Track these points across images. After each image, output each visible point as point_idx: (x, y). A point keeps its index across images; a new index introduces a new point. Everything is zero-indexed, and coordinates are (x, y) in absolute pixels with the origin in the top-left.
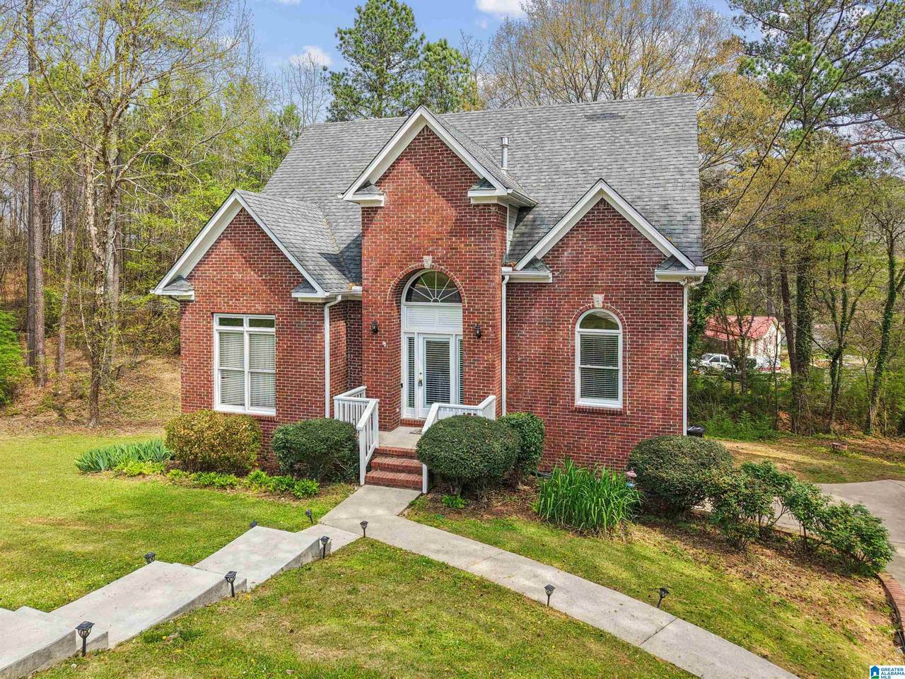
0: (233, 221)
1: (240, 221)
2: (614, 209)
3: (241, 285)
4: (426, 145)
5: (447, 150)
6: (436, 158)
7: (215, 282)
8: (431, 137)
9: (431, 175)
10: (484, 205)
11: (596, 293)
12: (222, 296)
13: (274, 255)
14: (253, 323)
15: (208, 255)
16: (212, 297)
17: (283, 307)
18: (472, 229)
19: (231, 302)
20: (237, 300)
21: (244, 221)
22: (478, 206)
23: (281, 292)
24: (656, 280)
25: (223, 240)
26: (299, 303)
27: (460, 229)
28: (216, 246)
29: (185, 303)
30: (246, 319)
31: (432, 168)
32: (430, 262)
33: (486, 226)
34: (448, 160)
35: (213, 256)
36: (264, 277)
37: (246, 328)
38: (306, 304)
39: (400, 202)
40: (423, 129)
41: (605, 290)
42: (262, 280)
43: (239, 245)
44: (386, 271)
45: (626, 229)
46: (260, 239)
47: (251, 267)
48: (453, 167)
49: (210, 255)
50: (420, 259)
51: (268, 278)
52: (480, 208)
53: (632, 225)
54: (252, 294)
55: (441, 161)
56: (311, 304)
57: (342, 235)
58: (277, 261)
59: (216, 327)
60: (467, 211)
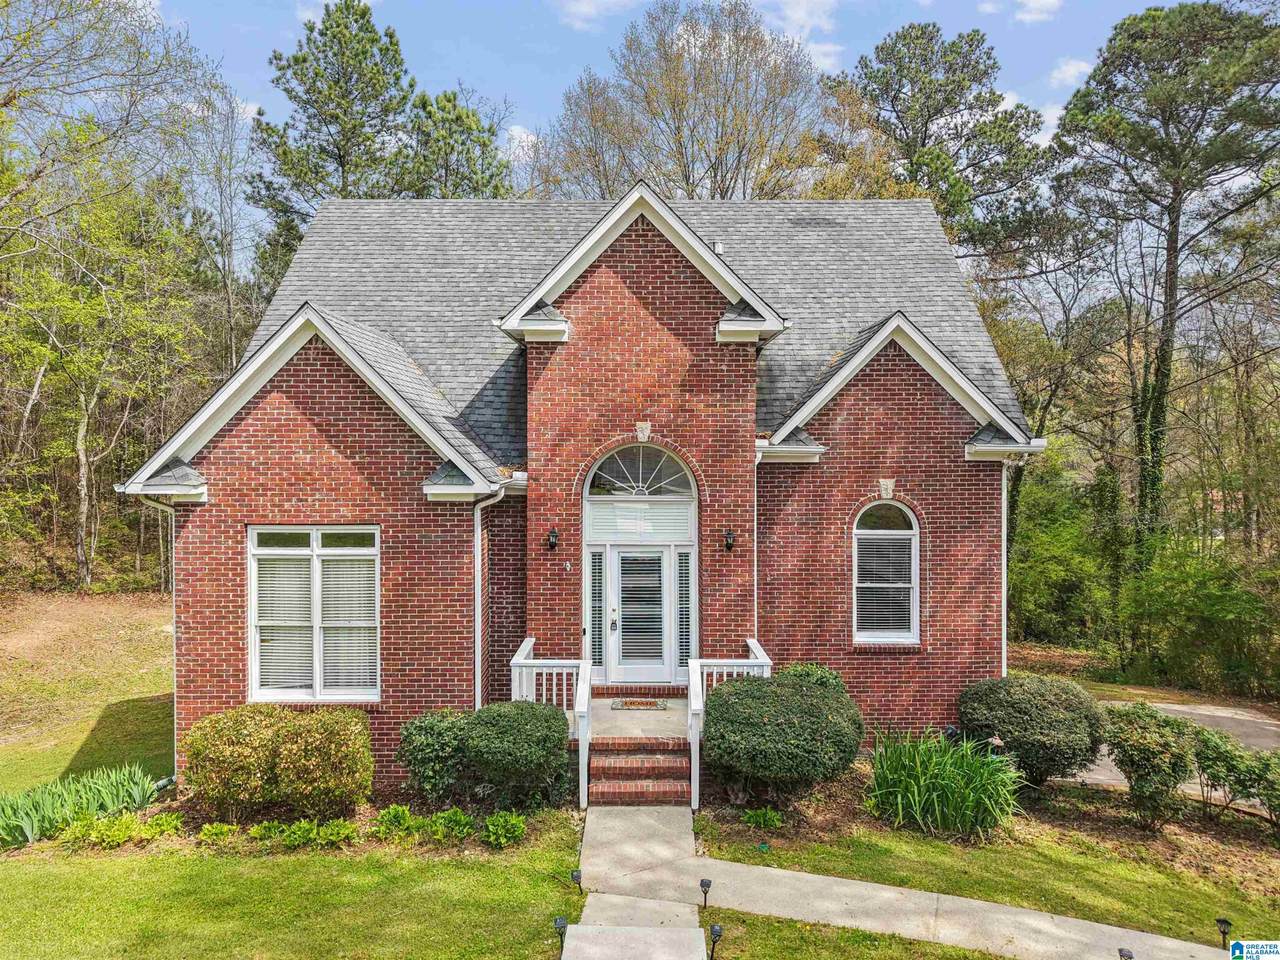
0: (292, 359)
1: (308, 359)
2: (908, 355)
3: (309, 474)
4: (641, 246)
5: (676, 256)
6: (658, 267)
7: (254, 469)
8: (650, 234)
9: (649, 293)
10: (739, 344)
11: (884, 477)
12: (269, 493)
13: (379, 420)
14: (329, 540)
15: (237, 419)
16: (246, 495)
17: (397, 510)
18: (719, 381)
19: (287, 505)
20: (301, 500)
21: (315, 360)
22: (727, 345)
23: (391, 484)
24: (967, 458)
25: (270, 392)
26: (428, 504)
27: (697, 381)
28: (257, 403)
29: (185, 508)
30: (316, 534)
31: (650, 283)
32: (647, 432)
33: (742, 376)
34: (678, 272)
35: (250, 421)
36: (358, 460)
37: (316, 550)
38: (444, 504)
39: (597, 335)
40: (636, 221)
41: (896, 473)
42: (353, 464)
43: (303, 403)
44: (570, 445)
45: (925, 385)
46: (350, 392)
47: (330, 442)
48: (686, 283)
49: (242, 420)
50: (631, 428)
51: (367, 460)
52: (731, 348)
53: (933, 380)
54: (332, 490)
55: (666, 272)
56: (453, 504)
57: (453, 385)
58: (385, 431)
59: (252, 549)
60: (710, 352)
